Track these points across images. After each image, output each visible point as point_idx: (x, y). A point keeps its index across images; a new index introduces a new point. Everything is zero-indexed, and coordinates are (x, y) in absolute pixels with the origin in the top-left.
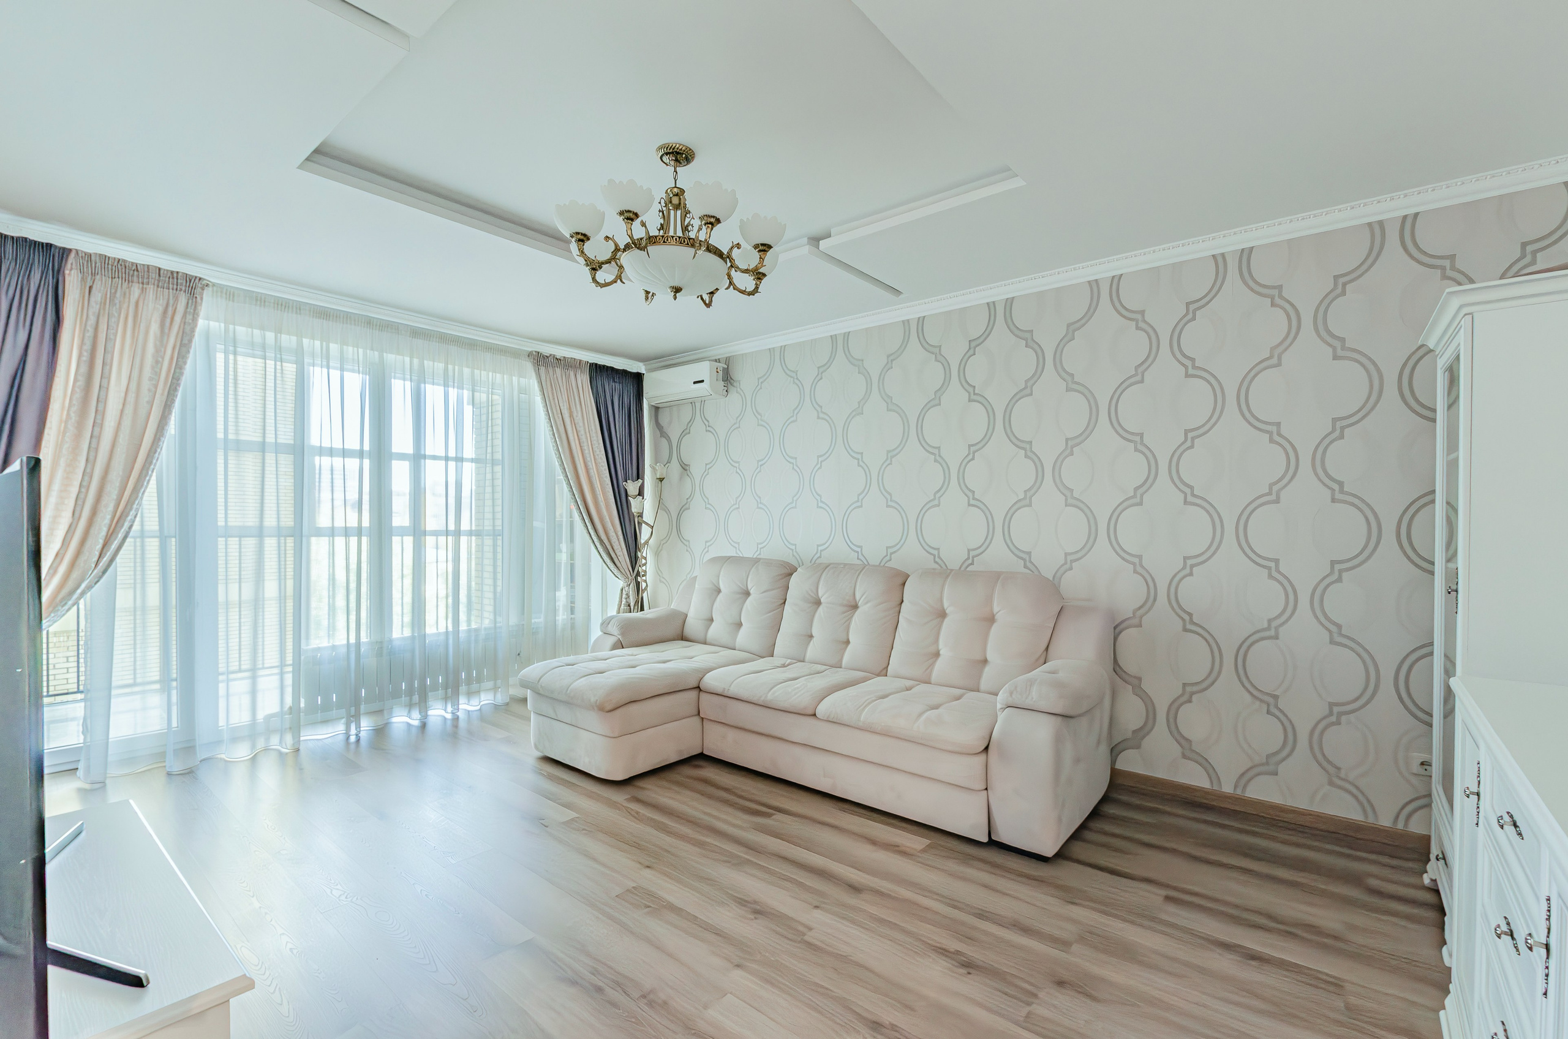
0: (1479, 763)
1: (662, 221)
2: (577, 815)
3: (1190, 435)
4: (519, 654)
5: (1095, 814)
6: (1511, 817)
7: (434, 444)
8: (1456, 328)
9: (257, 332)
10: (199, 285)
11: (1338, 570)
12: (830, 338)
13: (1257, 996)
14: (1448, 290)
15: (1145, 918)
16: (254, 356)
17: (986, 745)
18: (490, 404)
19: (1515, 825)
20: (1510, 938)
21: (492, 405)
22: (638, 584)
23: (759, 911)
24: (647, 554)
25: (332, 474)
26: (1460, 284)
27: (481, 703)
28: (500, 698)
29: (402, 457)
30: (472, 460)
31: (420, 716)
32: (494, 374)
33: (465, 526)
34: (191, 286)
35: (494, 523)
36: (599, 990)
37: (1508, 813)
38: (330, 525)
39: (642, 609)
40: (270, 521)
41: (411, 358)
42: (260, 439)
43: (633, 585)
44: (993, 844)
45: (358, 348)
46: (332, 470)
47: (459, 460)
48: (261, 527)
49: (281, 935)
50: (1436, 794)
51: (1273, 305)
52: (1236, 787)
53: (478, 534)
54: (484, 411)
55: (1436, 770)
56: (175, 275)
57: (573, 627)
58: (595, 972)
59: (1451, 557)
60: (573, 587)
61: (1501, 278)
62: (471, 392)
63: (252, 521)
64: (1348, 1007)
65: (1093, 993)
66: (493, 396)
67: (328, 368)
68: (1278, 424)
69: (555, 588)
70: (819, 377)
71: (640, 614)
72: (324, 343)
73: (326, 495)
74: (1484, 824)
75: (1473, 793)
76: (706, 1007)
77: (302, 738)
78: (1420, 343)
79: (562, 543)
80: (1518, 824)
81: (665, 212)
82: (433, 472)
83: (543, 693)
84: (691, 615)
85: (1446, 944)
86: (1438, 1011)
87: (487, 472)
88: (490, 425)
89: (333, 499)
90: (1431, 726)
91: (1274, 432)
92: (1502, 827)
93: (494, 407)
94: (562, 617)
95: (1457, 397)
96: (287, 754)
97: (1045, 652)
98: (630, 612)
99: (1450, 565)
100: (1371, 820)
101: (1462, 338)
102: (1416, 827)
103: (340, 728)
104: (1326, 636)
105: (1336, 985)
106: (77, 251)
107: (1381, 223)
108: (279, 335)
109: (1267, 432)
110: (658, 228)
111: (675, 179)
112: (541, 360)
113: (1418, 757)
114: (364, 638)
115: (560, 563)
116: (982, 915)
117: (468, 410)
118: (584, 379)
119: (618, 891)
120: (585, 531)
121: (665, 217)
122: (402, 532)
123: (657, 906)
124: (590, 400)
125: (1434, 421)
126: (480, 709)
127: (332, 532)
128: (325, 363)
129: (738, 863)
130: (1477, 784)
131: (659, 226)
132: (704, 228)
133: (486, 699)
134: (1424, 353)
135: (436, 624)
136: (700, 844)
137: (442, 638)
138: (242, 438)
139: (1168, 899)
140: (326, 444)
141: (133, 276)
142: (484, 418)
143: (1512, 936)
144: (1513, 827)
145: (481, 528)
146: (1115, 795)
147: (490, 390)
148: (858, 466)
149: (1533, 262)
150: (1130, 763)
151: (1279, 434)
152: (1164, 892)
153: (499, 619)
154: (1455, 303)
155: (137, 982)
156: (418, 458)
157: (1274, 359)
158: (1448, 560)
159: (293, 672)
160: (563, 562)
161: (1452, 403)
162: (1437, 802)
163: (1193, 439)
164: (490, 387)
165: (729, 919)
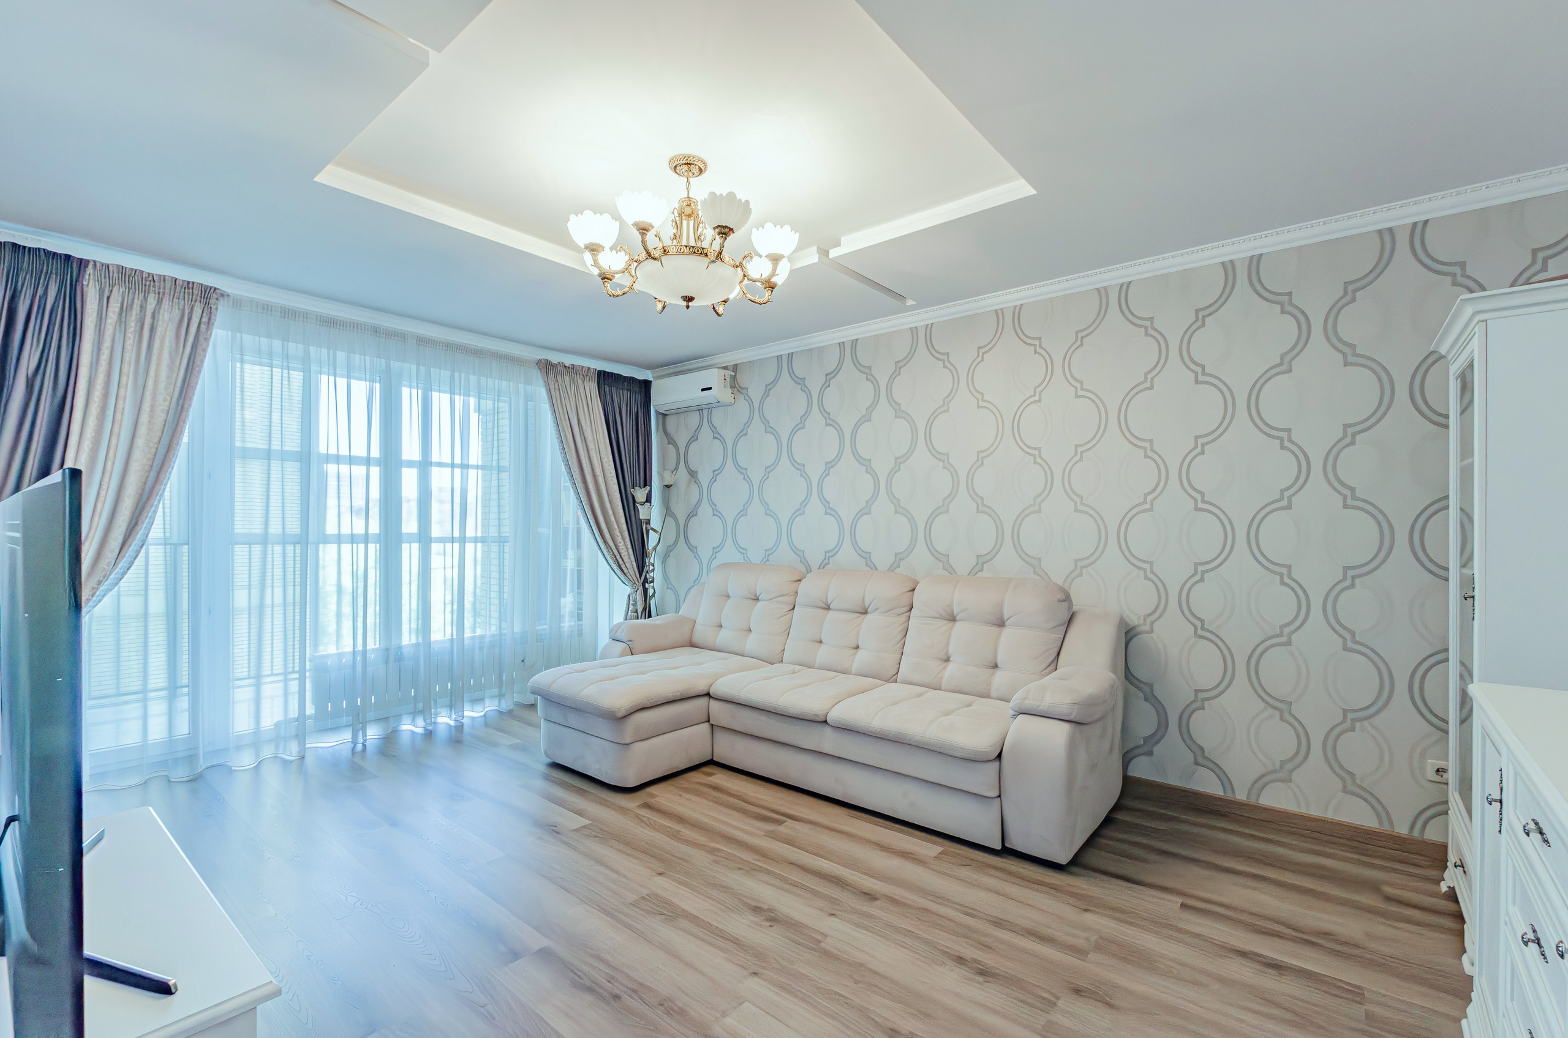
0: (1501, 770)
1: (675, 231)
2: (590, 822)
3: (1200, 441)
4: (523, 661)
5: (1108, 821)
6: (1537, 824)
7: (440, 452)
8: (1470, 333)
9: (264, 340)
10: (214, 295)
11: (1351, 576)
12: (838, 345)
13: (1278, 1005)
14: (1462, 297)
15: (1160, 925)
16: (260, 364)
17: (999, 751)
18: (496, 412)
19: (1541, 833)
20: (1537, 945)
21: (498, 413)
22: (645, 591)
23: (773, 918)
24: (654, 560)
25: (339, 481)
26: (1472, 291)
27: (486, 710)
28: (506, 705)
29: (410, 464)
30: (477, 467)
31: (425, 724)
32: (500, 381)
33: (470, 532)
34: (207, 295)
35: (499, 529)
36: (616, 997)
37: (1533, 820)
38: (337, 532)
39: (650, 616)
40: (275, 528)
41: (418, 365)
42: (266, 447)
43: (640, 591)
44: (1006, 852)
45: (365, 356)
46: (339, 477)
47: (465, 466)
48: (266, 534)
49: (298, 941)
50: (1454, 803)
51: (1283, 312)
52: (1249, 794)
53: (483, 540)
54: (489, 418)
55: (1452, 777)
56: (191, 286)
57: (580, 634)
58: (611, 979)
59: (1467, 562)
60: (580, 594)
61: (1511, 286)
62: (477, 400)
63: (258, 529)
64: (1370, 1017)
65: (1113, 1002)
66: (499, 403)
67: (335, 376)
68: (1289, 430)
69: (561, 594)
70: (827, 384)
71: (648, 621)
72: (331, 351)
73: (332, 502)
74: (1507, 830)
75: (1496, 801)
76: (724, 1014)
77: (307, 746)
78: (1432, 348)
79: (568, 550)
80: (1544, 831)
81: (678, 222)
82: (440, 479)
83: (553, 700)
84: (700, 620)
85: (1465, 952)
86: (1460, 1020)
87: (492, 479)
88: (496, 432)
89: (339, 506)
90: (1447, 732)
91: (1284, 437)
92: (1528, 834)
93: (500, 415)
94: (567, 624)
95: (1471, 401)
96: (291, 762)
97: (1056, 661)
98: (638, 619)
99: (1465, 571)
100: (1386, 827)
101: (1475, 344)
102: (1432, 834)
103: (347, 735)
104: (1339, 642)
105: (1356, 994)
106: (95, 262)
107: (1390, 230)
108: (286, 343)
109: (1277, 438)
110: (672, 238)
111: (687, 189)
112: (548, 368)
113: (1432, 764)
114: (370, 645)
115: (565, 570)
116: (998, 923)
117: (474, 417)
118: (591, 387)
119: (632, 897)
120: (592, 538)
121: (678, 226)
122: (411, 538)
123: (671, 913)
124: (598, 408)
125: (1447, 427)
126: (485, 715)
127: (339, 539)
128: (332, 371)
129: (751, 870)
130: (1499, 791)
131: (672, 236)
132: (717, 237)
133: (490, 706)
134: (1435, 358)
135: (441, 631)
136: (713, 851)
137: (448, 645)
138: (249, 445)
139: (1183, 906)
140: (333, 451)
141: (149, 286)
142: (490, 425)
143: (1539, 944)
144: (1539, 835)
145: (486, 535)
146: (1129, 802)
147: (496, 397)
148: (866, 472)
149: (1544, 268)
150: (1141, 769)
151: (1290, 440)
152: (1179, 900)
153: (504, 625)
154: (1469, 310)
155: (164, 989)
156: (425, 465)
157: (1284, 365)
158: (1463, 566)
159: (299, 679)
160: (569, 568)
161: (1466, 408)
162: (1453, 808)
163: (1203, 445)
164: (497, 394)
165: (742, 926)
